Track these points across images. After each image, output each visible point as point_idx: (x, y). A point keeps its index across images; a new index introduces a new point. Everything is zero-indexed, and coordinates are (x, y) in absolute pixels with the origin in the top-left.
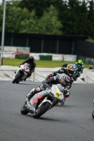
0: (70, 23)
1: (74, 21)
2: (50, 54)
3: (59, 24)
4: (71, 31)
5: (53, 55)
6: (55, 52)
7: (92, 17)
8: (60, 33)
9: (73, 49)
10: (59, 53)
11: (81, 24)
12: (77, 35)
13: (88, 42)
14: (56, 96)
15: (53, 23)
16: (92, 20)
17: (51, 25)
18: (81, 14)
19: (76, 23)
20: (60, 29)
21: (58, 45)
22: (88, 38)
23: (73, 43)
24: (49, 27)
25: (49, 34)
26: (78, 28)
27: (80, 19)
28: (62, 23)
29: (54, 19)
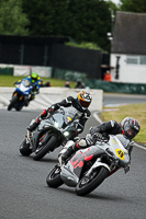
0: (41, 16)
1: (47, 14)
2: (11, 66)
3: (24, 19)
4: (43, 30)
5: (16, 67)
6: (17, 63)
7: (74, 8)
8: (25, 33)
9: (46, 57)
10: (25, 63)
11: (59, 18)
12: (52, 36)
13: (69, 47)
14: (117, 156)
15: (15, 17)
16: (74, 12)
17: (12, 20)
18: (57, 3)
19: (50, 16)
20: (26, 27)
21: (22, 51)
22: (68, 41)
23: (46, 48)
24: (9, 23)
25: (8, 34)
26: (53, 24)
27: (57, 11)
28: (29, 18)
29: (16, 11)
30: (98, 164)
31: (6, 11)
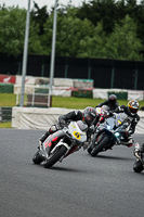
2: (125, 91)
3: (138, 44)
5: (130, 92)
6: (132, 88)
8: (139, 58)
15: (130, 42)
17: (126, 45)
20: (140, 52)
21: (136, 76)
24: (123, 48)
25: (122, 59)
28: (143, 43)
29: (131, 37)
30: (60, 143)
31: (120, 36)
